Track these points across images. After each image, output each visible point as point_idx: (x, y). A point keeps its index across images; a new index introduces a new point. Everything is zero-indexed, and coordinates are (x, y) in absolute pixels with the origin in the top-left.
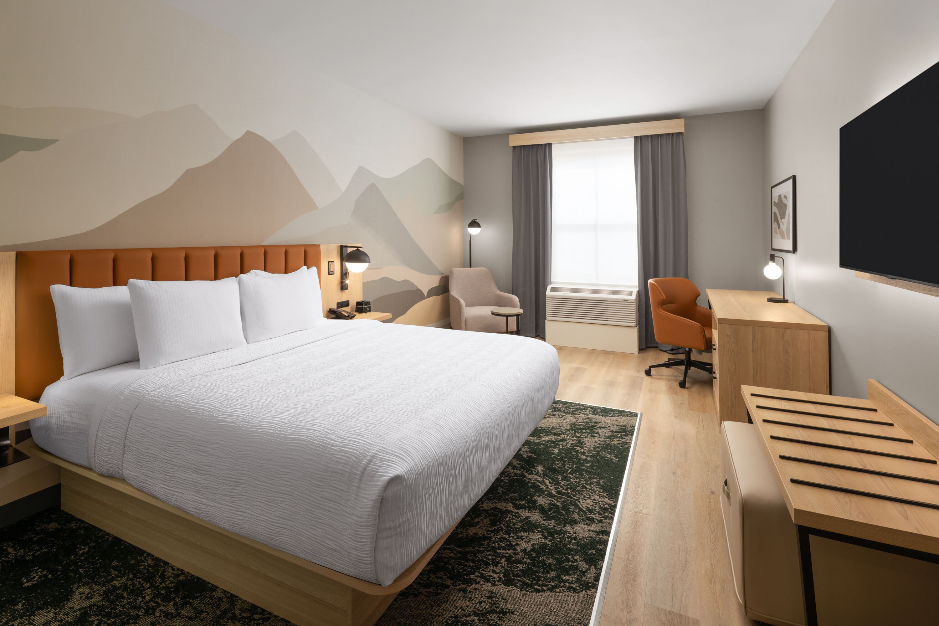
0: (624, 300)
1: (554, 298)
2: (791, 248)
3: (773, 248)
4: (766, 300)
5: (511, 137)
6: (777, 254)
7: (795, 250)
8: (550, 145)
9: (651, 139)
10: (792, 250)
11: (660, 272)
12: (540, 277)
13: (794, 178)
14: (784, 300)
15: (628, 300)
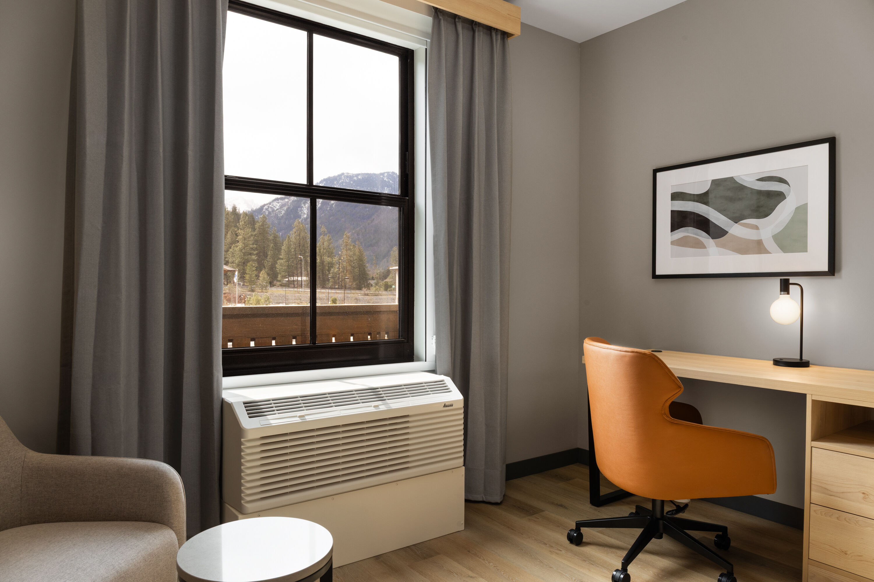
0: (445, 406)
2: (825, 267)
3: (661, 273)
7: (834, 270)
9: (463, 28)
10: (827, 270)
11: (473, 330)
12: (185, 375)
13: (832, 142)
14: (803, 361)
15: (447, 406)
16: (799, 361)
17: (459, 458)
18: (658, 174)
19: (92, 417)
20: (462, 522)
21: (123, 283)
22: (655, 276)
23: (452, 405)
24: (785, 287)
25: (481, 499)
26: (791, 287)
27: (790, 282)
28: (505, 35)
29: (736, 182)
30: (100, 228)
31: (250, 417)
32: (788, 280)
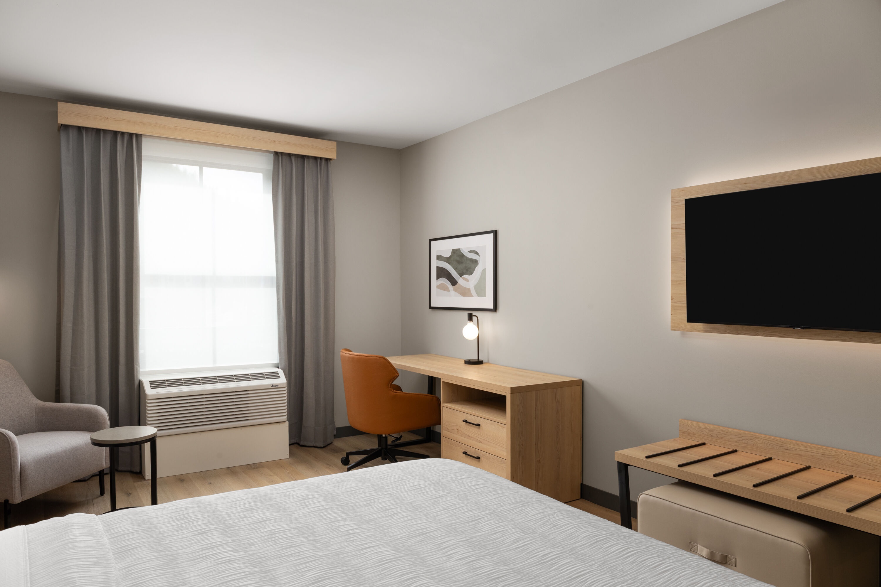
0: (272, 386)
1: (160, 399)
2: (491, 306)
3: (432, 306)
4: (464, 362)
5: (62, 106)
6: (474, 313)
7: (495, 308)
8: (139, 136)
9: (295, 160)
10: (492, 308)
11: (305, 342)
12: (120, 367)
13: (495, 233)
14: (479, 361)
15: (274, 386)
16: (477, 361)
17: (285, 416)
18: (432, 242)
19: (71, 387)
20: (287, 454)
21: (85, 321)
22: (431, 308)
23: (278, 386)
24: (470, 317)
25: (312, 445)
26: (473, 317)
27: (473, 315)
28: (327, 160)
29: (461, 252)
30: (73, 293)
31: (151, 388)
32: (471, 314)
